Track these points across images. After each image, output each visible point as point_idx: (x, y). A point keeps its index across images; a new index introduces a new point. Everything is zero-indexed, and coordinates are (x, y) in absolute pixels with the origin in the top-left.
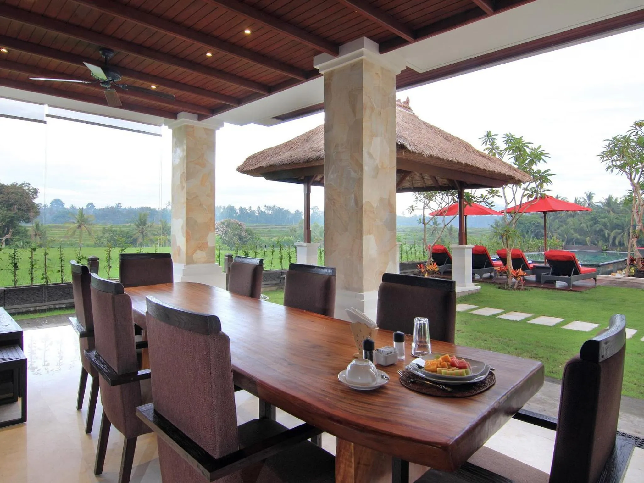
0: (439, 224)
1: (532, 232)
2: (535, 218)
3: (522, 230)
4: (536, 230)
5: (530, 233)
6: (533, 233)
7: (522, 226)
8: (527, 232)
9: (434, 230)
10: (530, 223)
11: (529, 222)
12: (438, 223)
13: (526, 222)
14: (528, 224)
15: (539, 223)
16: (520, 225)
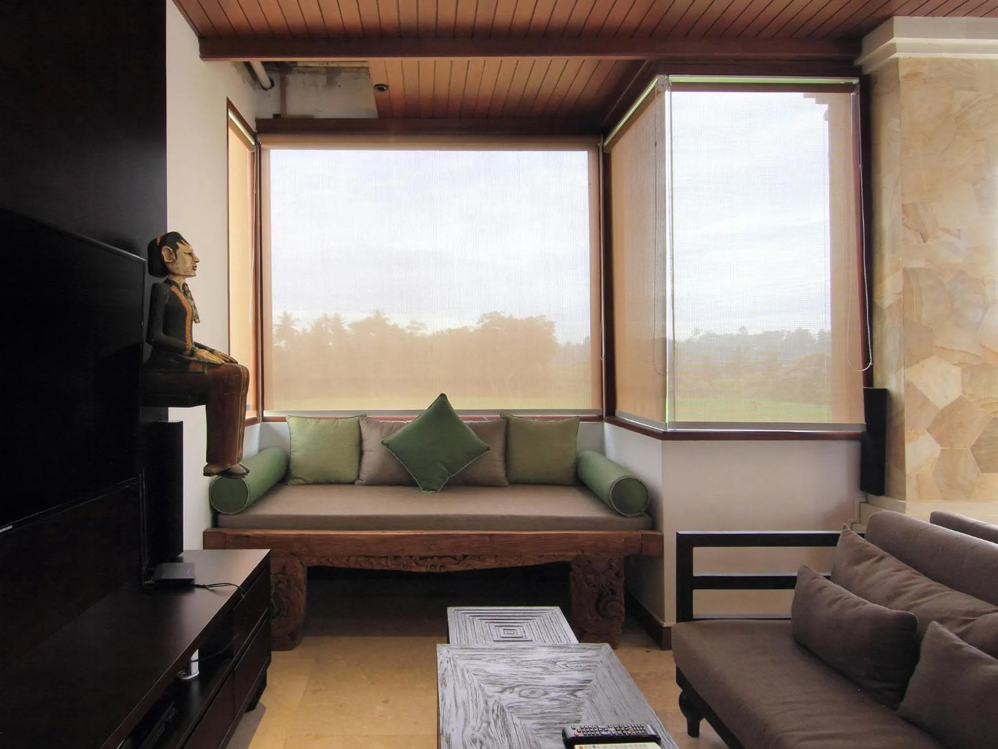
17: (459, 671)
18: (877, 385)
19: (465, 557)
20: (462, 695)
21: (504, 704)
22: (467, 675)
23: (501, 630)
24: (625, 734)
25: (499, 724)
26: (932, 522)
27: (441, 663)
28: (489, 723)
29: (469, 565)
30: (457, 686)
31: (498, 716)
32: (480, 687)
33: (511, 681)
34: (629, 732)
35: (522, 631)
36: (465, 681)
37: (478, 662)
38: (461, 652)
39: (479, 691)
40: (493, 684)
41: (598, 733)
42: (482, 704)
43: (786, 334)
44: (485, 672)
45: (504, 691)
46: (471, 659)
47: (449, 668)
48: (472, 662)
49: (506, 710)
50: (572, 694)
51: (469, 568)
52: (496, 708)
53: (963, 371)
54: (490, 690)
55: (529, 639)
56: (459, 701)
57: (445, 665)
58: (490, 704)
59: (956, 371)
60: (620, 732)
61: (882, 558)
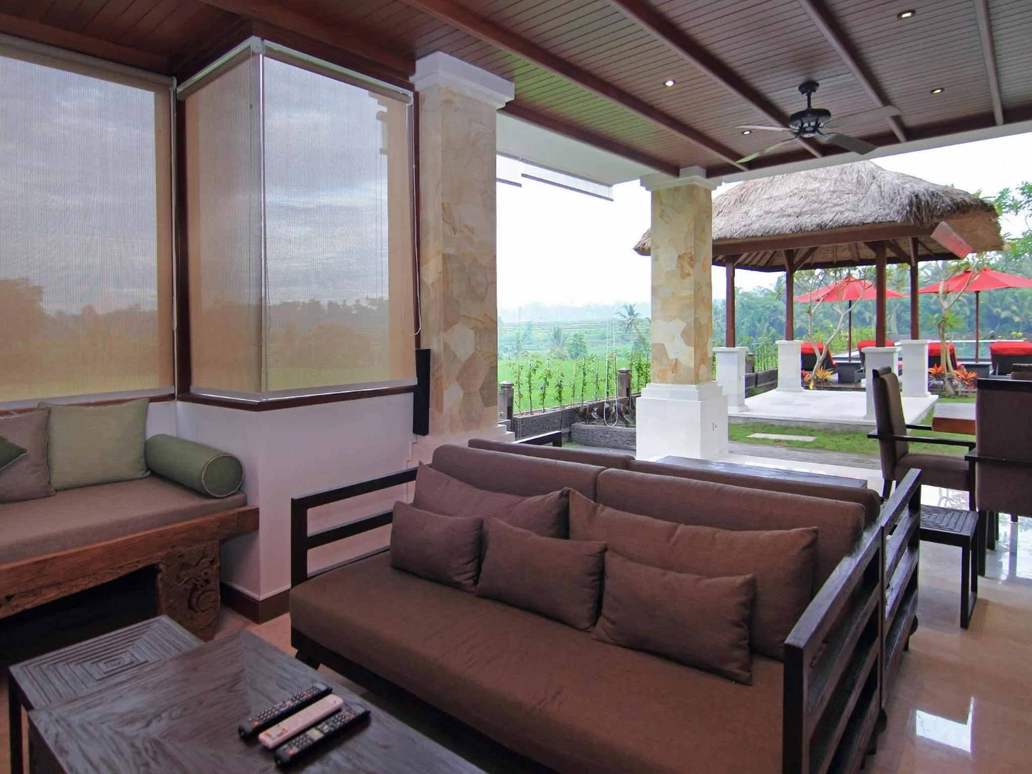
0: (637, 314)
1: (766, 320)
2: (770, 300)
3: (752, 318)
4: (771, 317)
5: (763, 321)
6: (768, 321)
7: (752, 312)
8: (759, 320)
9: (631, 323)
10: (763, 307)
11: (762, 305)
12: (635, 313)
13: (758, 306)
14: (761, 309)
15: (776, 306)
16: (749, 310)
17: (78, 730)
18: (423, 347)
19: (9, 598)
20: (95, 752)
21: (156, 736)
22: (91, 729)
23: (101, 665)
24: (302, 701)
25: (160, 759)
26: (469, 446)
27: (46, 731)
28: (147, 765)
29: (17, 606)
30: (83, 746)
31: (155, 753)
32: (116, 733)
33: (153, 710)
34: (305, 697)
35: (130, 655)
36: (92, 736)
37: (98, 709)
38: (70, 707)
39: (117, 738)
40: (132, 722)
41: (276, 713)
42: (128, 751)
43: (301, 304)
44: (113, 714)
45: (148, 724)
46: (89, 708)
47: (61, 730)
48: (93, 710)
49: (162, 741)
50: (230, 692)
51: (19, 610)
52: (148, 745)
53: (476, 333)
54: (129, 730)
55: (143, 660)
56: (96, 761)
57: (53, 729)
58: (139, 744)
59: (472, 332)
60: (297, 702)
61: (449, 482)
